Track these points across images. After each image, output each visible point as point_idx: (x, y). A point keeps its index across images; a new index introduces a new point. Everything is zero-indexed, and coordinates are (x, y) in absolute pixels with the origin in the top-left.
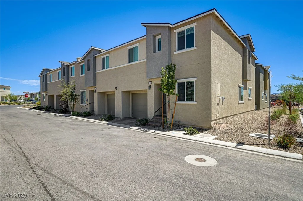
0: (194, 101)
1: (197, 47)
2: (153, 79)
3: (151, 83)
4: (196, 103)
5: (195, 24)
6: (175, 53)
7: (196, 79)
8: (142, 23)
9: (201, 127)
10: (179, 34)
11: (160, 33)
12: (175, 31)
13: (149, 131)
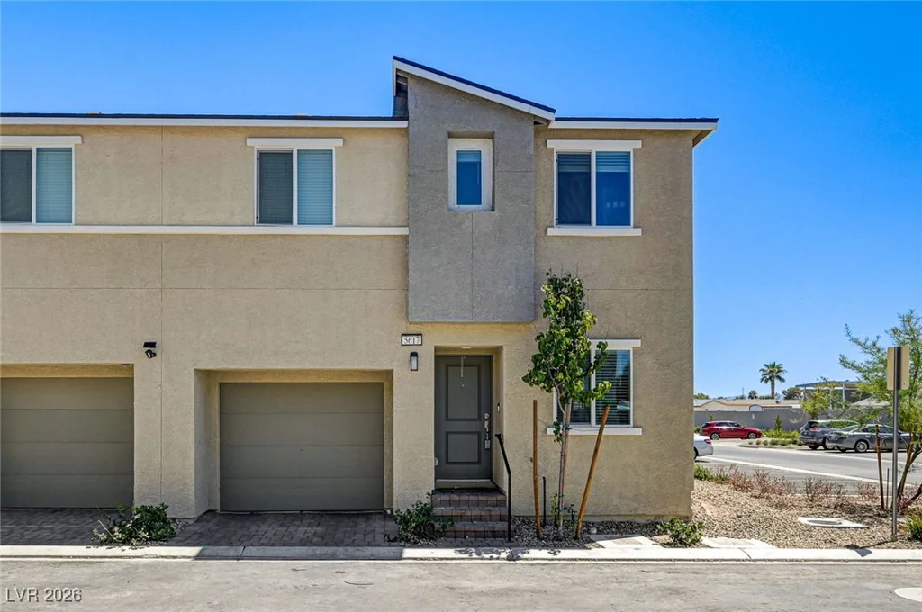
0: (628, 422)
1: (642, 231)
2: (429, 327)
3: (417, 340)
4: (638, 432)
5: (638, 145)
6: (551, 232)
7: (638, 343)
8: (396, 58)
9: (652, 519)
10: (563, 158)
11: (494, 133)
12: (551, 144)
13: (525, 556)
